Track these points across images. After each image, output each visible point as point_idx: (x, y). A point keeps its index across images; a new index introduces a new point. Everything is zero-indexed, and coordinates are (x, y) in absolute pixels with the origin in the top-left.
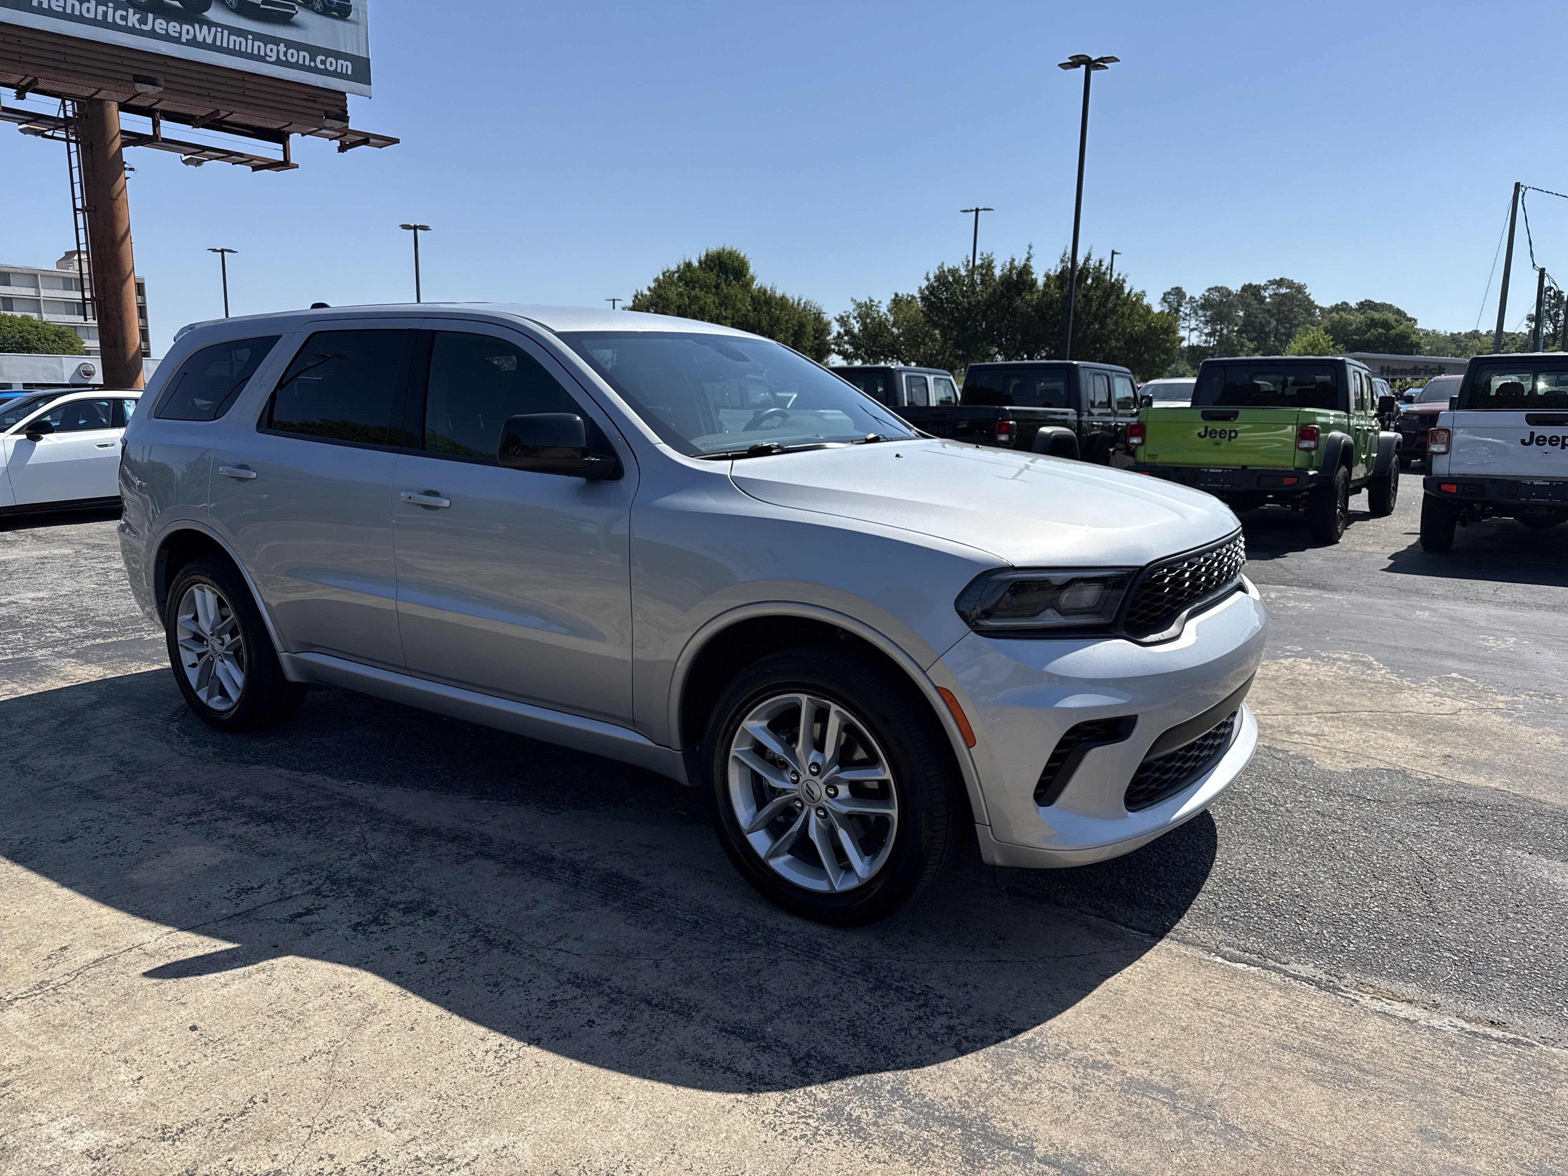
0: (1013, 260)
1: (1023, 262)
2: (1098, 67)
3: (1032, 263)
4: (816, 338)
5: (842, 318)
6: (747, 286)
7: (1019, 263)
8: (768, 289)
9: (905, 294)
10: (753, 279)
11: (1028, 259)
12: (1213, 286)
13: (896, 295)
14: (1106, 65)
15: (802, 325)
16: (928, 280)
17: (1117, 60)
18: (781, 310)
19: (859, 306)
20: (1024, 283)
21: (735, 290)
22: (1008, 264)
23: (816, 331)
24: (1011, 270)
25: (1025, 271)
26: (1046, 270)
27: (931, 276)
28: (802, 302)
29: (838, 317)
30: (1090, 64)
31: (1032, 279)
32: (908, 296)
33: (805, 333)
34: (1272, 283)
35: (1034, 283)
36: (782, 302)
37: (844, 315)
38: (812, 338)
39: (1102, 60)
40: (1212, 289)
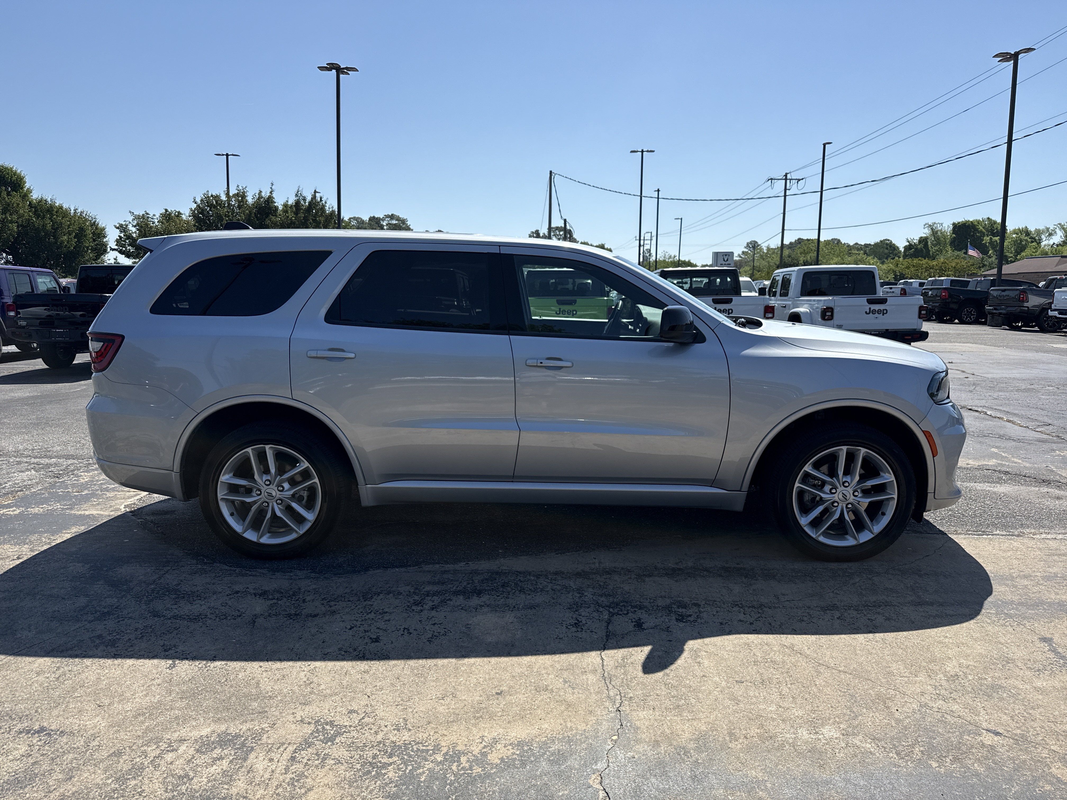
0: (261, 192)
1: (268, 194)
2: (344, 73)
3: (274, 195)
4: (94, 240)
5: (121, 225)
6: (25, 196)
7: (265, 194)
8: (49, 200)
9: (173, 210)
10: (29, 191)
11: (271, 192)
12: (352, 216)
13: (166, 210)
14: (349, 72)
15: (82, 230)
16: (196, 203)
17: (357, 70)
18: (63, 217)
19: (137, 217)
20: (270, 208)
21: (16, 199)
22: (257, 195)
23: (94, 233)
24: (259, 199)
25: (270, 200)
26: (284, 201)
27: (198, 200)
28: (79, 211)
29: (118, 226)
30: (339, 70)
31: (275, 207)
32: (176, 212)
33: (85, 236)
34: (387, 216)
35: (276, 208)
36: (62, 212)
37: (124, 223)
38: (91, 240)
39: (347, 68)
40: (352, 218)
